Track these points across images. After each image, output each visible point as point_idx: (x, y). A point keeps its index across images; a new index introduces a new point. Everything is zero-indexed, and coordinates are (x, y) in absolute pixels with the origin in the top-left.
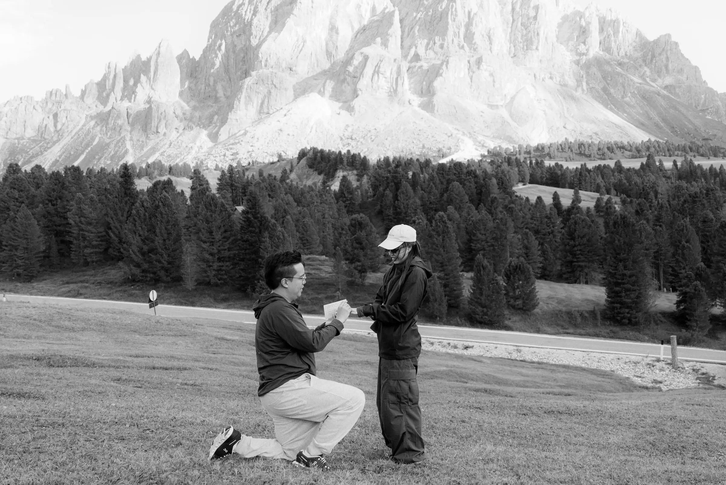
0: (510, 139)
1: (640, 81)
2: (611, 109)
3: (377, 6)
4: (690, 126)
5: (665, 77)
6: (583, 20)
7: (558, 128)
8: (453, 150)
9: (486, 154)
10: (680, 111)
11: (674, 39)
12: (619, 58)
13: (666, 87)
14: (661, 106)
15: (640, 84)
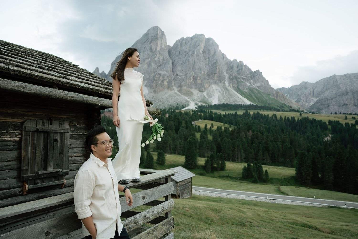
0: (205, 102)
1: (249, 84)
2: (239, 93)
3: (165, 58)
4: (265, 100)
5: (257, 83)
6: (231, 64)
7: (221, 99)
8: (187, 106)
9: (197, 107)
10: (261, 95)
11: (260, 71)
12: (243, 77)
13: (258, 87)
14: (256, 93)
15: (249, 85)
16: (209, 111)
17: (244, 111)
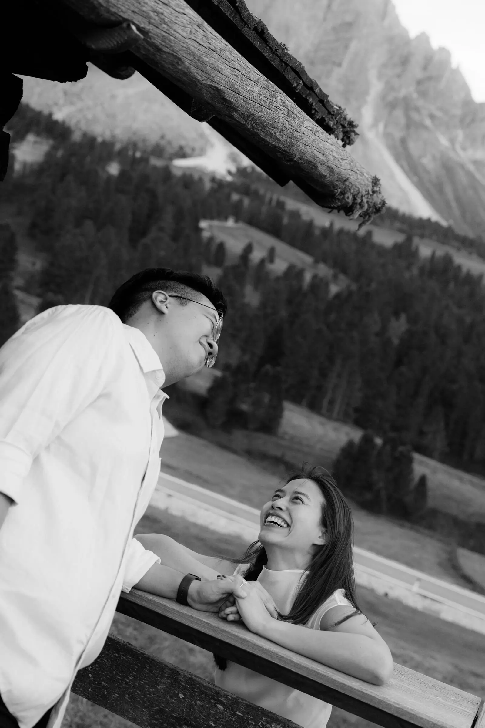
1: (448, 144)
5: (478, 148)
6: (407, 48)
12: (433, 108)
14: (462, 183)
15: (447, 147)
16: (275, 197)
17: (400, 238)
